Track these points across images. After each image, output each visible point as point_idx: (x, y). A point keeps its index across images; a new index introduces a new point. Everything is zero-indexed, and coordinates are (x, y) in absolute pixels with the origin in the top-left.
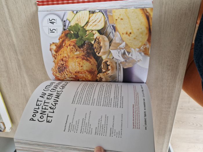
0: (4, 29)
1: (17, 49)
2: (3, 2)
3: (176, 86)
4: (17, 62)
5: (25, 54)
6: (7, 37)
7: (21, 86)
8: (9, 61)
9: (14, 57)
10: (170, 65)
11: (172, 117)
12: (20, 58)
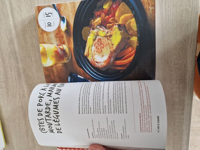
0: (7, 37)
1: (18, 56)
2: (8, 11)
3: (187, 87)
4: (17, 71)
5: (26, 62)
6: (9, 45)
7: (19, 98)
8: (9, 70)
9: (15, 65)
10: (177, 64)
11: (187, 126)
12: (20, 65)
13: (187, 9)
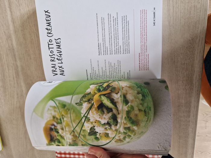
0: (5, 33)
2: (6, 5)
3: (194, 88)
4: (15, 69)
5: (24, 59)
6: (6, 41)
7: (17, 98)
8: (7, 68)
9: (13, 63)
10: (184, 64)
12: (19, 63)
13: (196, 6)
